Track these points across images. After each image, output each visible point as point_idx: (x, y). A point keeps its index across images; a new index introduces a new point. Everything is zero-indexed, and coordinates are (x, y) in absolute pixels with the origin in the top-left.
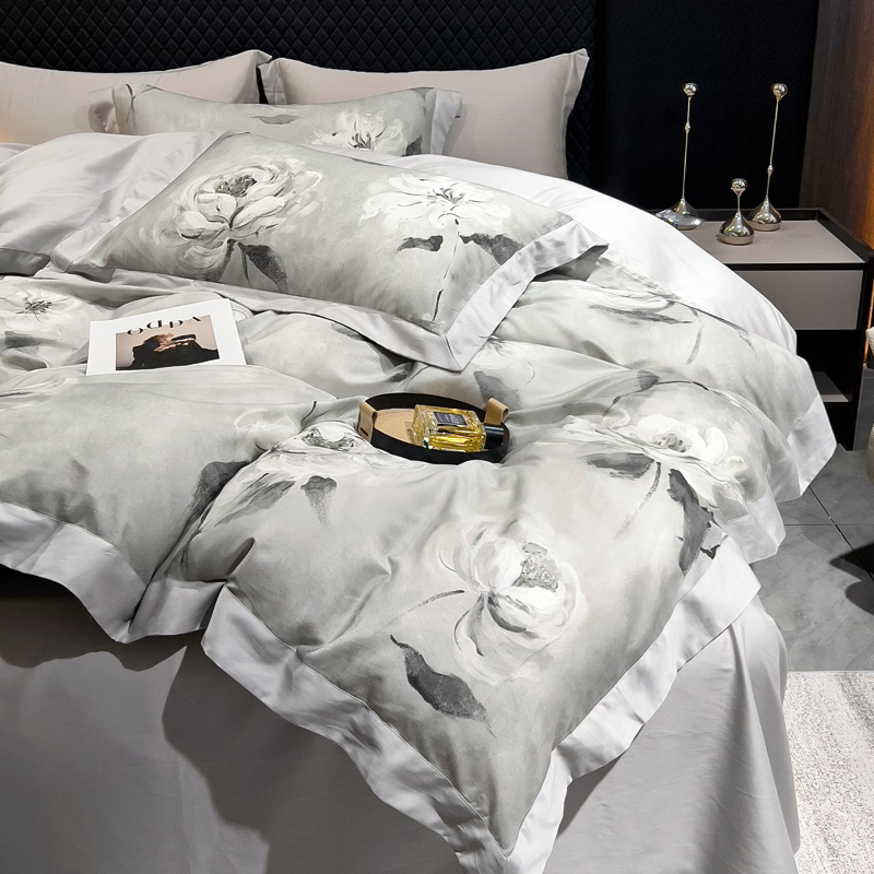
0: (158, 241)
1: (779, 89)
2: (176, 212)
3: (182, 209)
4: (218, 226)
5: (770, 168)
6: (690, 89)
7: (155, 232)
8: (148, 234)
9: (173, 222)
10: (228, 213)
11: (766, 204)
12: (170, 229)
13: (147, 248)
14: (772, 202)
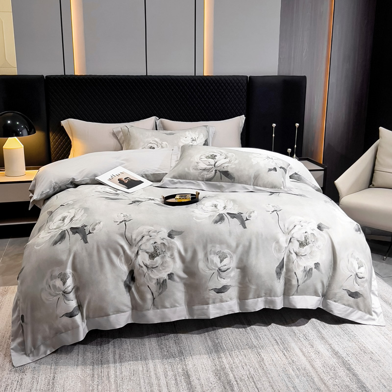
0: (192, 171)
1: (297, 125)
2: (196, 164)
3: (197, 163)
4: (211, 167)
5: (295, 146)
6: (274, 125)
7: (191, 169)
8: (189, 169)
9: (196, 166)
10: (213, 163)
11: (295, 156)
12: (196, 168)
13: (188, 173)
14: (296, 155)
